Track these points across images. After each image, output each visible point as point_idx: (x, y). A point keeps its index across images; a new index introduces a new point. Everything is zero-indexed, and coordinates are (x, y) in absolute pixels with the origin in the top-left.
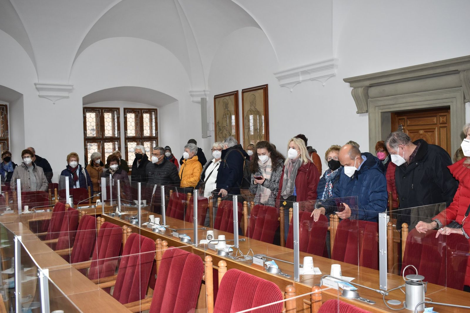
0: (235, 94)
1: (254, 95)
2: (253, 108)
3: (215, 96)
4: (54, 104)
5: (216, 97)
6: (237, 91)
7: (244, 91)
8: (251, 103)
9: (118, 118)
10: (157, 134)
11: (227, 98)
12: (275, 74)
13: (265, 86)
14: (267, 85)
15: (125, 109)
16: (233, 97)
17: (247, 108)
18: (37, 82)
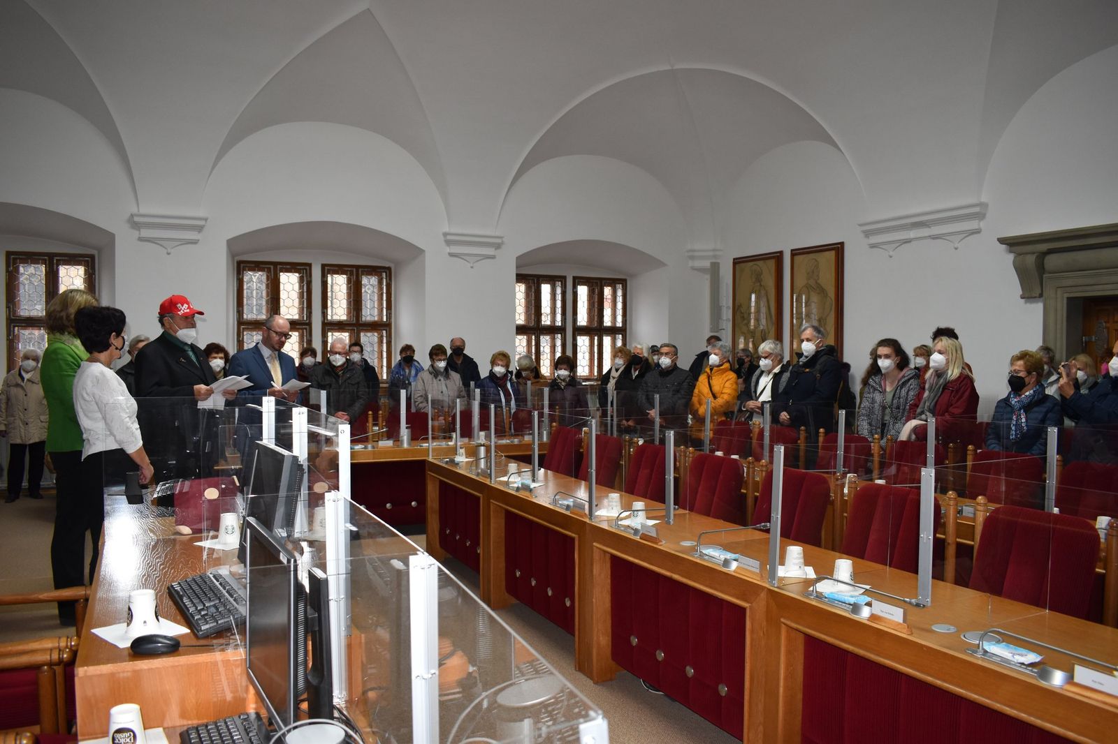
0: (778, 257)
1: (816, 261)
2: (812, 282)
3: (734, 259)
4: (472, 267)
5: (737, 262)
6: (781, 253)
7: (795, 253)
8: (808, 274)
9: (564, 294)
10: (624, 321)
11: (760, 263)
12: (861, 225)
13: (839, 246)
14: (842, 244)
15: (575, 278)
16: (772, 263)
17: (800, 282)
18: (447, 230)
